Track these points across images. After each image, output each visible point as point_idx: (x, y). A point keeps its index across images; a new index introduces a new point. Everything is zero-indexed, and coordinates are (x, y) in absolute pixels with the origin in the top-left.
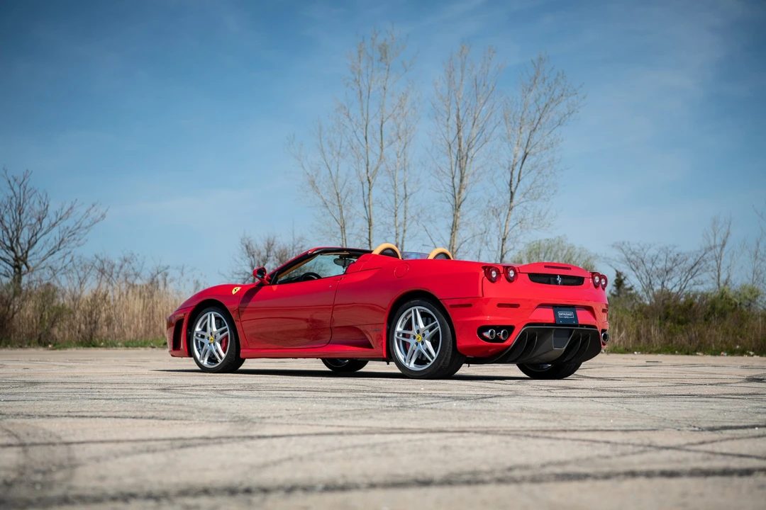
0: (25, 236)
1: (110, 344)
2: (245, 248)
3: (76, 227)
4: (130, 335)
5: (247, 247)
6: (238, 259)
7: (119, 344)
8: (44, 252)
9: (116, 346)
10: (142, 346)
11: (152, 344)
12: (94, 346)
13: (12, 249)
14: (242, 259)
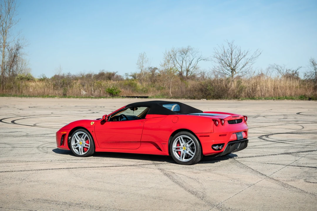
0: (234, 62)
1: (259, 99)
2: (312, 63)
3: (252, 58)
4: (267, 95)
5: (313, 62)
6: (310, 67)
7: (263, 99)
8: (241, 67)
9: (261, 99)
10: (270, 99)
11: (274, 99)
12: (254, 99)
13: (230, 66)
14: (311, 67)
